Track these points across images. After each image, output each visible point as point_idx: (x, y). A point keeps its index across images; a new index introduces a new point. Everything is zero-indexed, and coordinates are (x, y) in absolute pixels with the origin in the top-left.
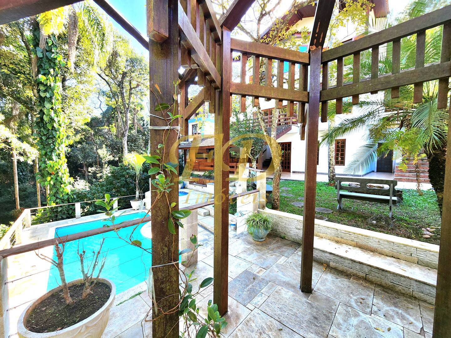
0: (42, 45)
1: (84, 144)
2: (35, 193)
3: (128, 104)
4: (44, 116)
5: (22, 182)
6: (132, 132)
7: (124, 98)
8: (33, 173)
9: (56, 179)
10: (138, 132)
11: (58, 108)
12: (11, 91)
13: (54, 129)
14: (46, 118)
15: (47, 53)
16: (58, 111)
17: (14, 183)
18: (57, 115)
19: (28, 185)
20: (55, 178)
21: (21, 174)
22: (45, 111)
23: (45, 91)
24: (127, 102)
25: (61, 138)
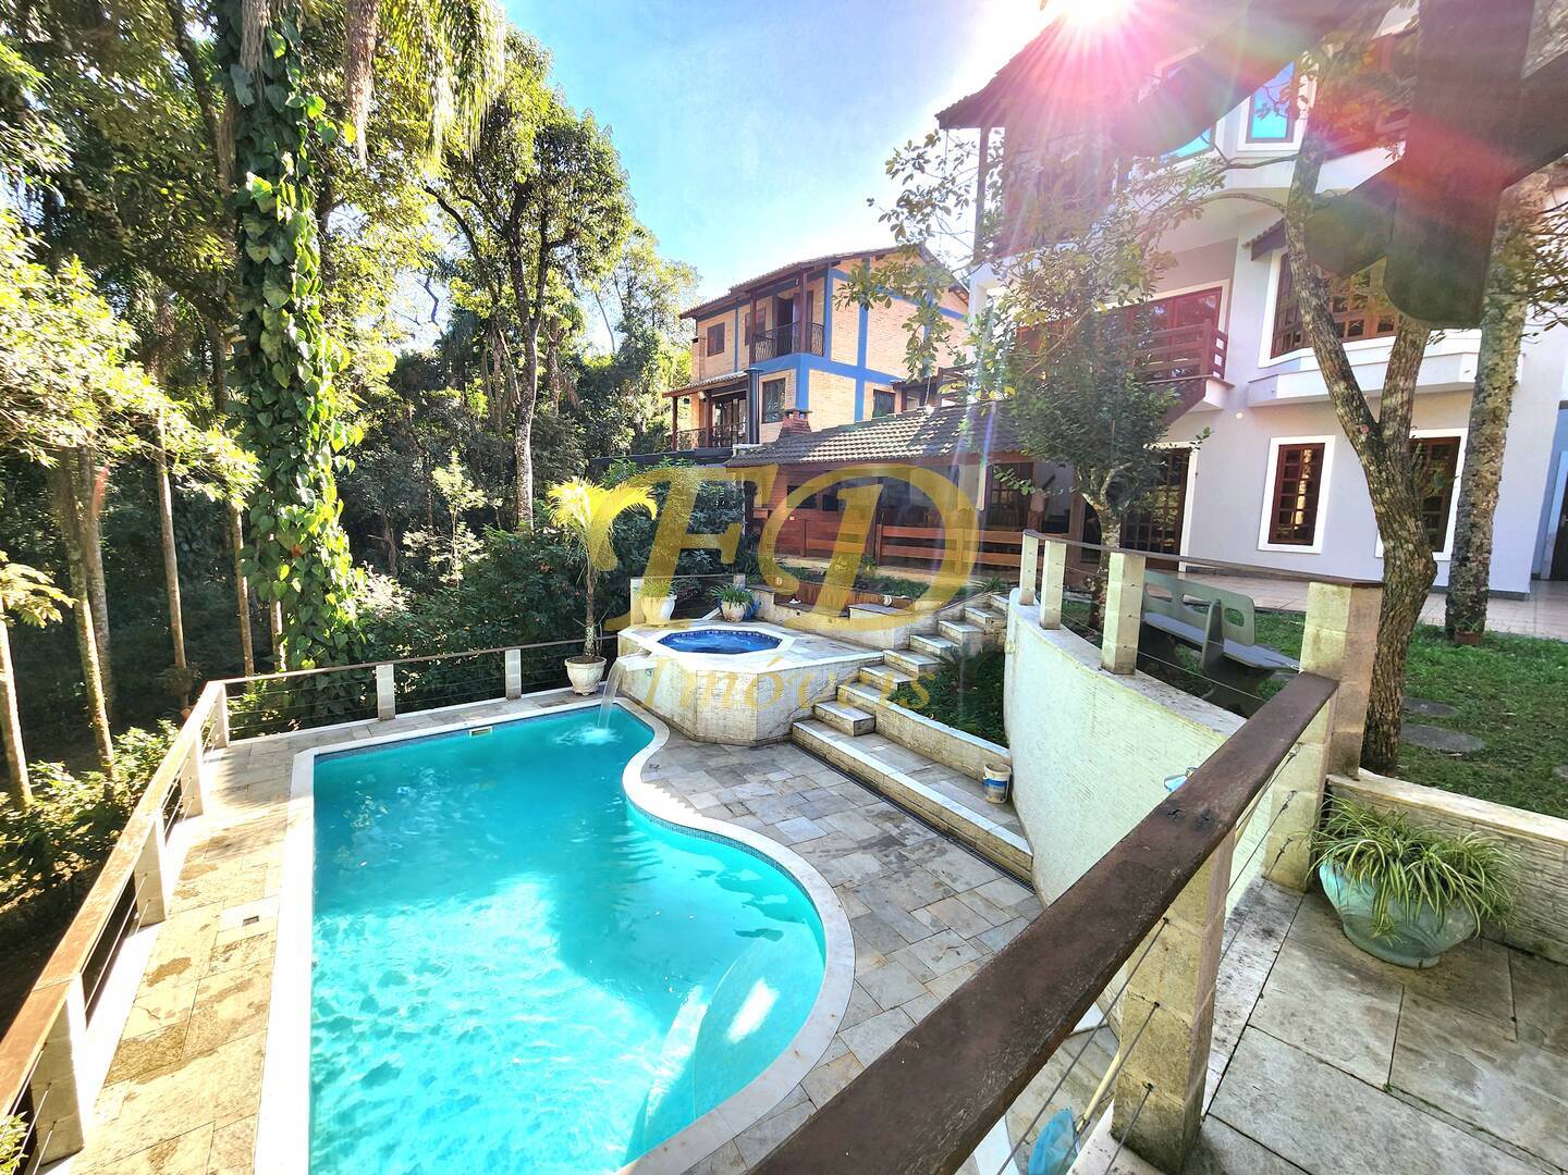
0: (251, 57)
1: (385, 448)
2: (232, 616)
3: (537, 305)
4: (264, 337)
5: (191, 578)
6: (544, 407)
7: (521, 280)
8: (224, 547)
9: (309, 574)
10: (562, 410)
11: (309, 308)
12: (146, 246)
13: (296, 385)
14: (268, 344)
15: (268, 90)
16: (309, 318)
17: (165, 578)
18: (307, 332)
19: (210, 586)
20: (303, 570)
21: (186, 547)
22: (266, 317)
23: (265, 240)
24: (532, 296)
25: (323, 421)
